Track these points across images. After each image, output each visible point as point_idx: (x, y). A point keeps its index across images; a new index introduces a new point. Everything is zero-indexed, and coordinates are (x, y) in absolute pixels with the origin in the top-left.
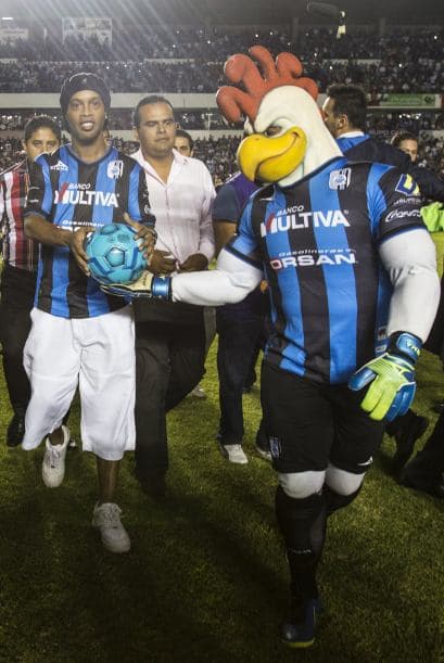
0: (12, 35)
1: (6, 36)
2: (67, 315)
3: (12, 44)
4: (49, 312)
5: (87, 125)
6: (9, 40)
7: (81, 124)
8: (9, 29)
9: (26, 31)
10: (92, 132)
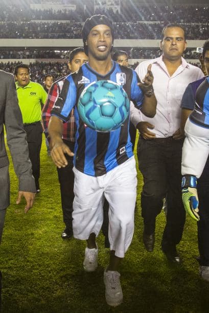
0: (67, 8)
1: (65, 8)
2: (94, 174)
3: (67, 12)
4: (83, 172)
5: (102, 48)
6: (65, 10)
7: (98, 47)
8: (66, 5)
9: (75, 6)
10: (105, 52)
